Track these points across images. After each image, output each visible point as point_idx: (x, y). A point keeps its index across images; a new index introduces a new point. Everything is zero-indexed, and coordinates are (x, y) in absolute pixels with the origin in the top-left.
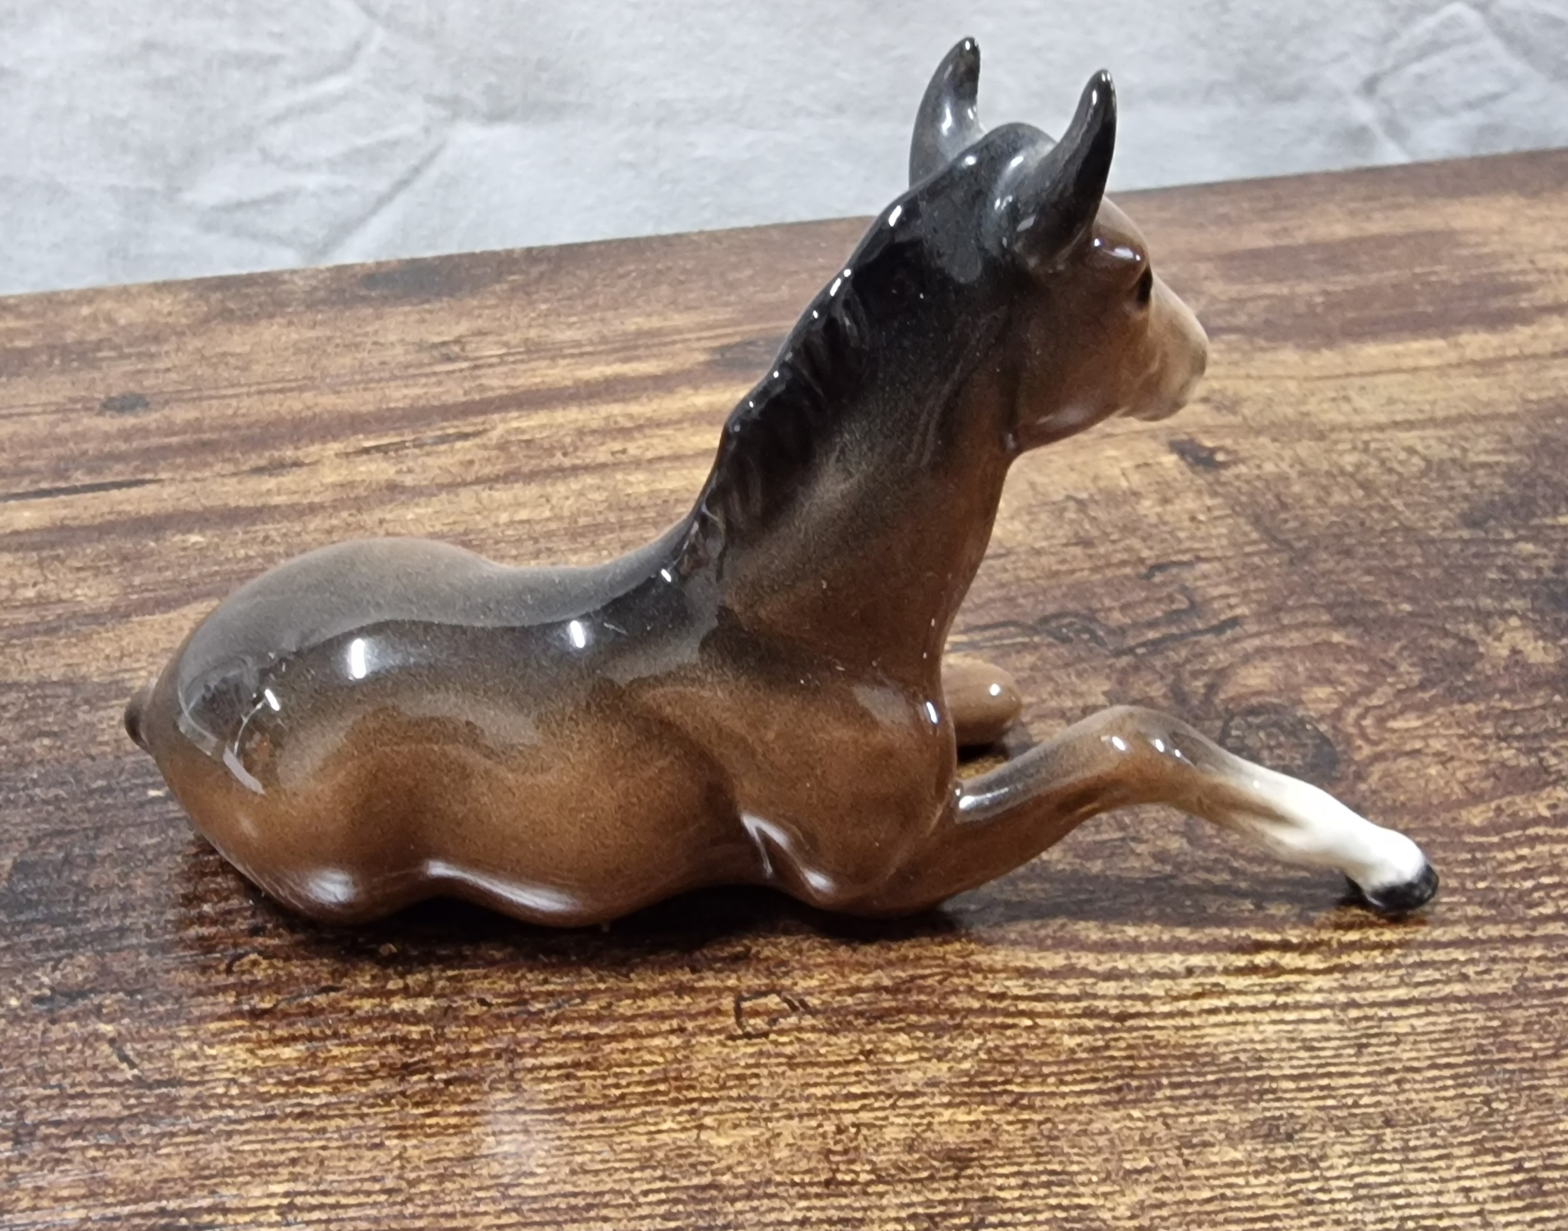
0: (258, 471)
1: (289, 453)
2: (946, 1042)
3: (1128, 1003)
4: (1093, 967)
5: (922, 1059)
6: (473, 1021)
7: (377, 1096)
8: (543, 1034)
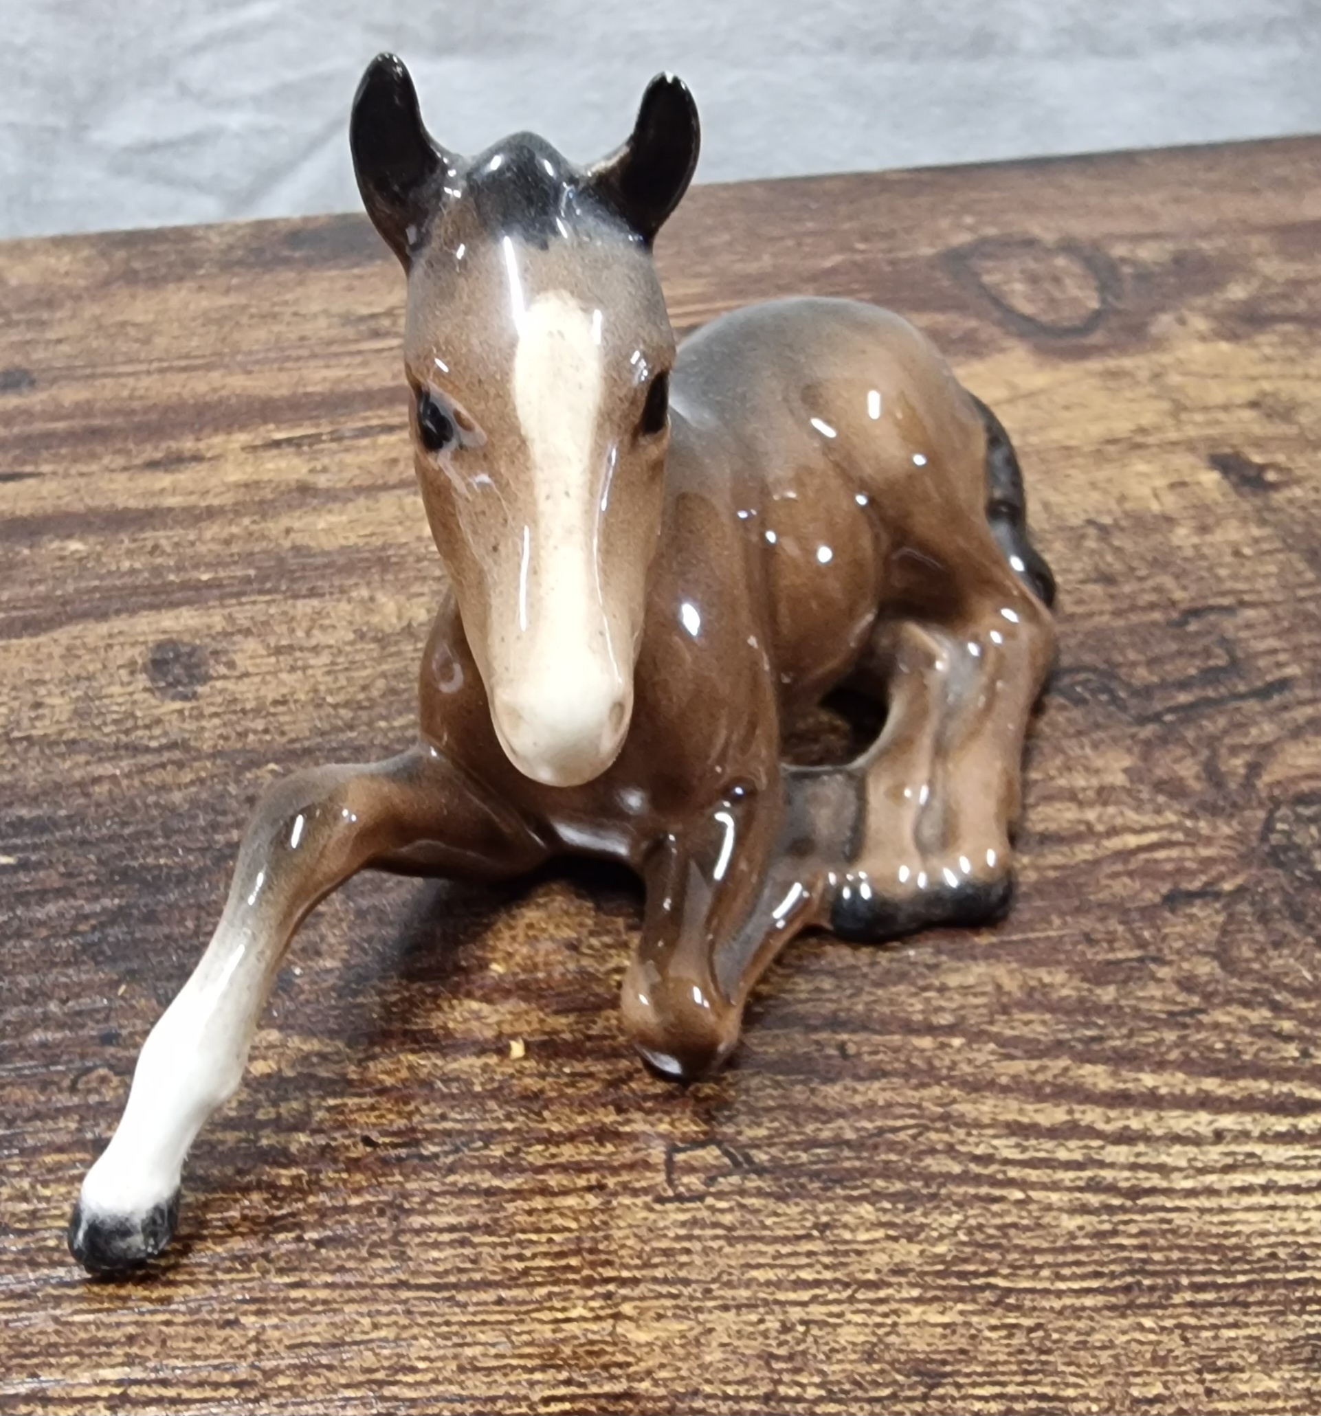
0: (153, 465)
1: (188, 444)
2: (917, 1217)
3: (1142, 1174)
4: (1101, 1126)
5: (889, 1237)
6: (354, 1165)
7: (235, 1258)
8: (436, 1186)
